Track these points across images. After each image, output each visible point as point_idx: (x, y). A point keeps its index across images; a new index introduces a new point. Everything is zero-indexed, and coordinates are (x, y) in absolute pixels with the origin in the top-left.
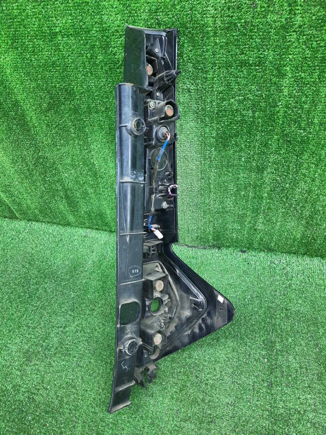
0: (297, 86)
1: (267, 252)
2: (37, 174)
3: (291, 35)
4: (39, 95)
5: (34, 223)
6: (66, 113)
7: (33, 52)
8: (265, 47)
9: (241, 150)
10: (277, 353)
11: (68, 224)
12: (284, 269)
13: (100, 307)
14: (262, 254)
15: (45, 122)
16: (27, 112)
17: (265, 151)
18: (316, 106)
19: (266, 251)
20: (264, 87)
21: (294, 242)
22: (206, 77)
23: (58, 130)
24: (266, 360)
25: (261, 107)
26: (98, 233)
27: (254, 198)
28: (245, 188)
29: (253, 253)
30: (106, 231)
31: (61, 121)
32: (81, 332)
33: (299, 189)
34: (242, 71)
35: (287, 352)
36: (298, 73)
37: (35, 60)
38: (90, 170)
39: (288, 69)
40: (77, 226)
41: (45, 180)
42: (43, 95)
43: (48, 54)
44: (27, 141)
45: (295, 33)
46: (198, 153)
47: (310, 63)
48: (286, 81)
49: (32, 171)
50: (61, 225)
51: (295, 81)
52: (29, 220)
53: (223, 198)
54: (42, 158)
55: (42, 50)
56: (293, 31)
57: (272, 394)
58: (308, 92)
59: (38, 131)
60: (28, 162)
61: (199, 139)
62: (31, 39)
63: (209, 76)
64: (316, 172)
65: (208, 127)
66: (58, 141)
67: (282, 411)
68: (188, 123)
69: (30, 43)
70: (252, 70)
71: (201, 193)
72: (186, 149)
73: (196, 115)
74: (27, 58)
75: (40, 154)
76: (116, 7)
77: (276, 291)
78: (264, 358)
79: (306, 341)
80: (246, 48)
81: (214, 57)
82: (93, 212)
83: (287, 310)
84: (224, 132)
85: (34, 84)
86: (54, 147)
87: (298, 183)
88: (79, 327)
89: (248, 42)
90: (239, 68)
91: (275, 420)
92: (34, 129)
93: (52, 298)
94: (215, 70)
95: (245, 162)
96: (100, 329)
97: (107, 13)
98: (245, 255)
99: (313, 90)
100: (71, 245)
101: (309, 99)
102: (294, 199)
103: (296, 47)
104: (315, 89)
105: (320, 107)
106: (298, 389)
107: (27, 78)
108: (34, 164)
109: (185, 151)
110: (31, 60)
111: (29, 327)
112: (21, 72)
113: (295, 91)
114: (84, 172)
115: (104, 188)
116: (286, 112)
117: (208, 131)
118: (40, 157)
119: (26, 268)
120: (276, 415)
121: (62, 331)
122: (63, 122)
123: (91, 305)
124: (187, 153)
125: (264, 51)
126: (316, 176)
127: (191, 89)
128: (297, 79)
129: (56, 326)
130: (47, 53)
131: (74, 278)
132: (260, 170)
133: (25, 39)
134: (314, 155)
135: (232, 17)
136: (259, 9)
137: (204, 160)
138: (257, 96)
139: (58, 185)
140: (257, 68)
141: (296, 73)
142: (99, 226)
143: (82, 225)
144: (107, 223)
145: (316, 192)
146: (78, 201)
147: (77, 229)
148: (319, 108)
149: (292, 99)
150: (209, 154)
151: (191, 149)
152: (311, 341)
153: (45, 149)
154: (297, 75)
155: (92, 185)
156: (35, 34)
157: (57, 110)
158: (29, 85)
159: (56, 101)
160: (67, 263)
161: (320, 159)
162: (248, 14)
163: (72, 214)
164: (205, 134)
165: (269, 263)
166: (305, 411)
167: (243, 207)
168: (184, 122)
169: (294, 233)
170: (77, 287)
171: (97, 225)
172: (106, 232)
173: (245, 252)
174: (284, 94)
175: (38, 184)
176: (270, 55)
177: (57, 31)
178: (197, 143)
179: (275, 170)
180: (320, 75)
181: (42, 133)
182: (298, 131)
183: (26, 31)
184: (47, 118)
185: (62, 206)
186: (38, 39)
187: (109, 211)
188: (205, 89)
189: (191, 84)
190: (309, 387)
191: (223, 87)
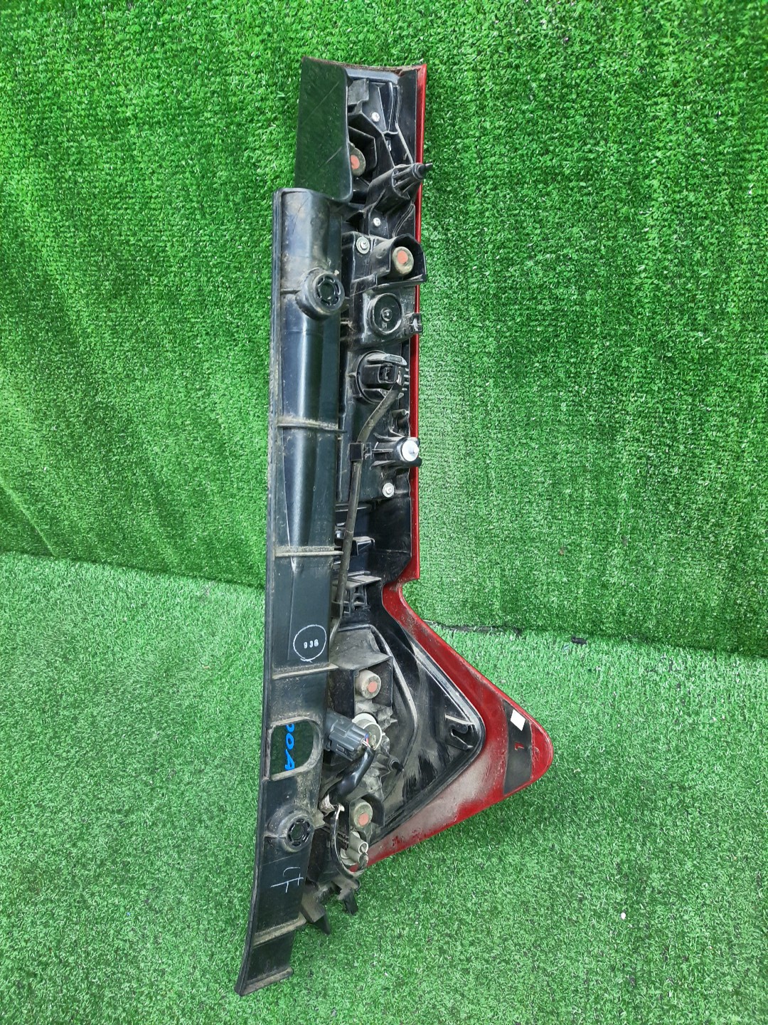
0: (680, 224)
1: (639, 643)
2: (92, 445)
3: (656, 104)
4: (95, 261)
5: (85, 565)
6: (153, 303)
7: (79, 164)
8: (597, 135)
9: (558, 384)
10: (653, 901)
11: (164, 569)
12: (679, 686)
13: (217, 767)
14: (625, 649)
15: (109, 323)
16: (70, 301)
17: (615, 385)
18: (728, 270)
19: (635, 640)
20: (601, 229)
21: (703, 618)
22: (466, 209)
23: (137, 342)
24: (623, 916)
25: (597, 276)
26: (232, 591)
27: (597, 502)
28: (574, 478)
29: (604, 645)
30: (250, 585)
31: (143, 323)
32: (164, 826)
33: (704, 480)
34: (548, 194)
35: (679, 896)
36: (680, 192)
37: (84, 182)
38: (209, 437)
39: (655, 183)
40: (183, 575)
41: (109, 461)
42: (102, 261)
43: (110, 169)
44: (68, 368)
45: (664, 99)
46: (456, 393)
47: (705, 167)
48: (652, 215)
49: (80, 438)
50: (148, 570)
51: (673, 211)
52: (76, 559)
53: (520, 503)
54: (101, 408)
55: (97, 158)
56: (661, 95)
57: (636, 1008)
58: (707, 237)
59: (92, 344)
60: (71, 417)
61: (456, 359)
62: (74, 135)
63: (472, 208)
64: (742, 436)
65: (476, 329)
66: (136, 368)
69: (72, 144)
70: (572, 189)
71: (468, 492)
72: (428, 383)
73: (446, 301)
74: (67, 177)
75: (98, 399)
76: (257, 57)
77: (657, 740)
78: (620, 912)
79: (731, 871)
80: (554, 138)
81: (481, 163)
82: (218, 540)
83: (682, 788)
84: (515, 343)
85: (82, 237)
86: (128, 384)
87: (700, 465)
88: (162, 812)
89: (559, 126)
90: (540, 186)
92: (84, 342)
93: (105, 741)
94: (485, 192)
95: (569, 413)
96: (211, 818)
97: (237, 70)
98: (581, 651)
99: (719, 232)
100: (164, 618)
101: (710, 254)
102: (694, 506)
103: (670, 131)
104: (723, 229)
105: (739, 274)
106: (705, 997)
107: (67, 224)
108: (85, 422)
110: (76, 182)
111: (43, 809)
112: (55, 208)
113: (675, 236)
114: (196, 443)
115: (241, 481)
116: (658, 288)
117: (475, 340)
118: (96, 407)
119: (56, 668)
121: (120, 822)
122: (147, 324)
123: (196, 761)
124: (429, 392)
125: (597, 144)
126: (743, 446)
127: (433, 241)
128: (679, 207)
129: (107, 809)
130: (108, 165)
131: (164, 695)
132: (608, 432)
133: (61, 135)
134: (735, 394)
135: (517, 67)
136: (577, 48)
137: (471, 411)
138: (586, 251)
139: (138, 472)
140: (583, 184)
141: (674, 192)
142: (233, 574)
143: (193, 571)
144: (251, 567)
145: (748, 488)
146: (184, 513)
147: (183, 581)
148: (737, 276)
149: (669, 257)
150: (482, 395)
151: (439, 383)
152: (743, 870)
153: (110, 388)
154: (678, 197)
155: (214, 473)
156: (81, 123)
157: (133, 297)
158: (72, 240)
159: (131, 275)
160: (151, 658)
161: (750, 403)
162: (554, 59)
163: (169, 543)
164: (469, 346)
165: (641, 670)
167: (570, 526)
169: (702, 594)
170: (169, 715)
171: (229, 570)
172: (250, 590)
173: (580, 642)
174: (650, 243)
175: (94, 469)
176: (611, 152)
177: (127, 115)
178: (453, 368)
179: (642, 432)
180: (733, 196)
181: (103, 350)
182: (692, 334)
183: (64, 117)
184: (113, 315)
185: (148, 524)
186: (89, 135)
187: (255, 538)
188: (464, 239)
189: (431, 228)
190: (737, 993)
191: (506, 232)
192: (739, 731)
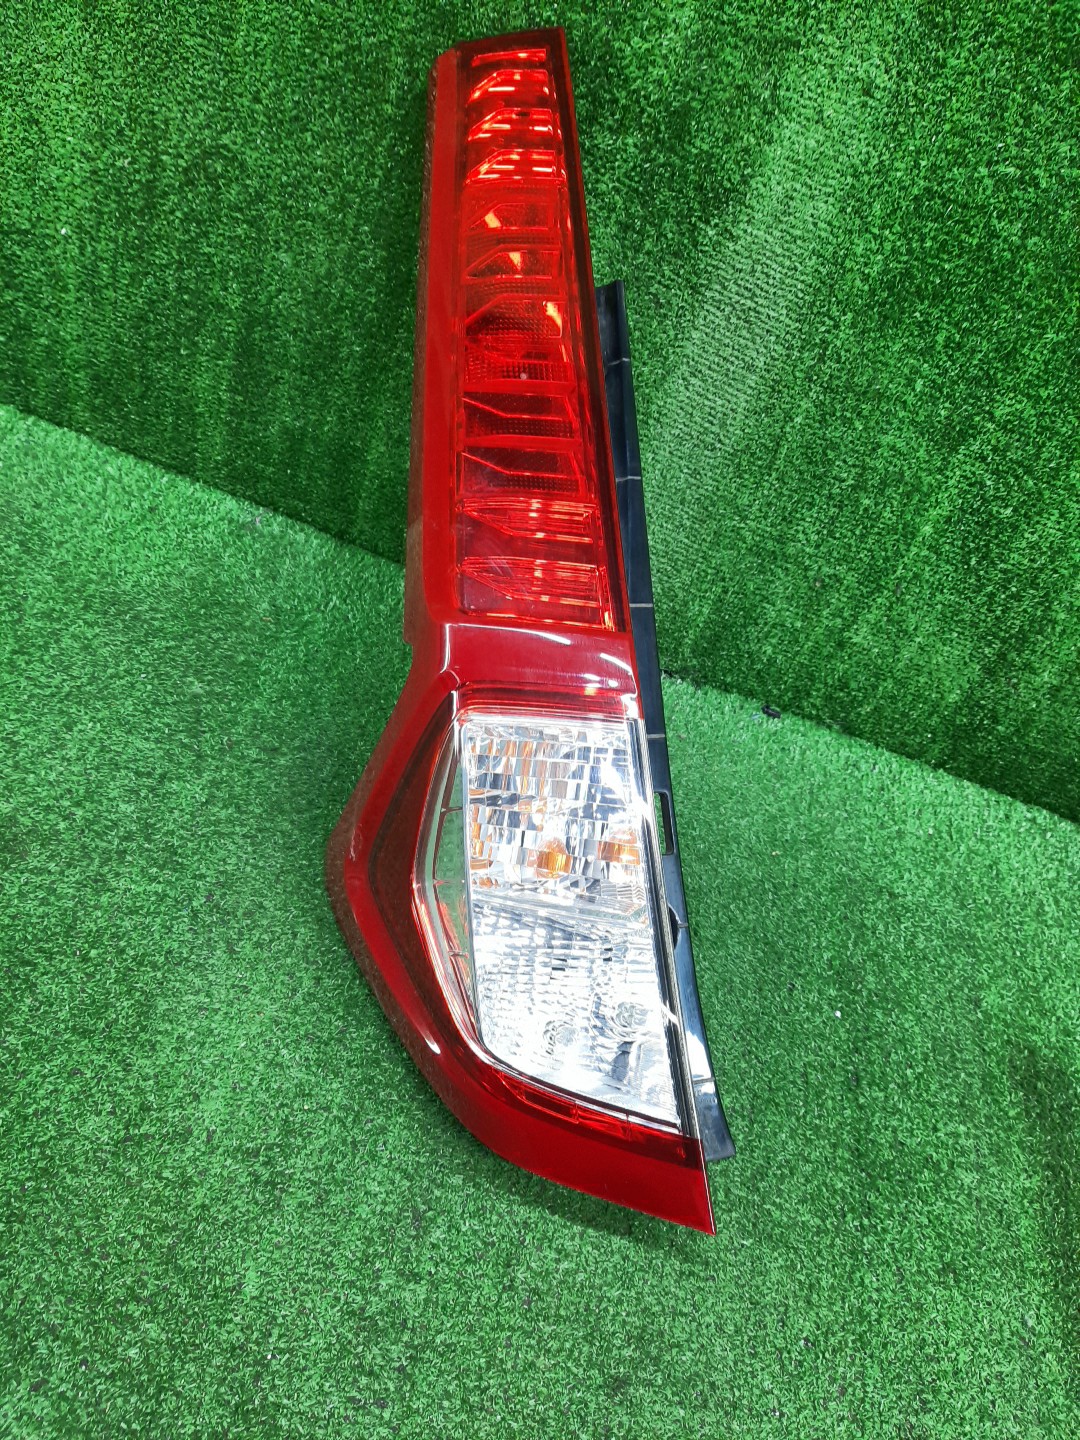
1: (840, 732)
5: (43, 424)
9: (927, 352)
10: (870, 1002)
11: (183, 468)
12: (882, 789)
17: (999, 375)
21: (931, 715)
22: (944, 60)
24: (838, 1014)
26: (297, 529)
27: (893, 528)
28: (882, 487)
29: (800, 724)
30: (326, 529)
31: (372, 39)
33: (1032, 533)
35: (899, 1004)
40: (220, 485)
44: (202, 67)
46: (794, 316)
50: (158, 462)
52: (28, 410)
53: (798, 501)
54: (224, 157)
57: (861, 1107)
59: (262, 45)
60: (166, 153)
61: (821, 269)
63: (953, 62)
65: (868, 236)
67: (888, 1155)
68: (812, 197)
71: (739, 464)
73: (850, 180)
75: (225, 139)
78: (833, 1009)
82: (315, 440)
84: (907, 274)
87: (1039, 514)
91: (868, 1175)
94: (982, 45)
95: (920, 397)
98: (774, 725)
100: (189, 536)
102: (1001, 566)
106: (932, 1105)
108: (186, 171)
109: (758, 292)
117: (859, 250)
118: (217, 152)
120: (873, 1162)
124: (761, 301)
127: (877, 87)
131: (204, 638)
132: (952, 437)
137: (802, 349)
139: (234, 287)
144: (344, 498)
146: (277, 379)
147: (216, 495)
150: (828, 332)
151: (780, 292)
153: (254, 130)
160: (175, 584)
163: (228, 424)
164: (846, 256)
166: (951, 1164)
167: (842, 551)
168: (804, 190)
169: (947, 683)
172: (326, 536)
173: (775, 715)
175: (160, 258)
178: (809, 280)
179: (995, 450)
185: (207, 380)
188: (920, 102)
189: (883, 67)
190: (962, 1105)
191: (978, 115)
192: (946, 850)
